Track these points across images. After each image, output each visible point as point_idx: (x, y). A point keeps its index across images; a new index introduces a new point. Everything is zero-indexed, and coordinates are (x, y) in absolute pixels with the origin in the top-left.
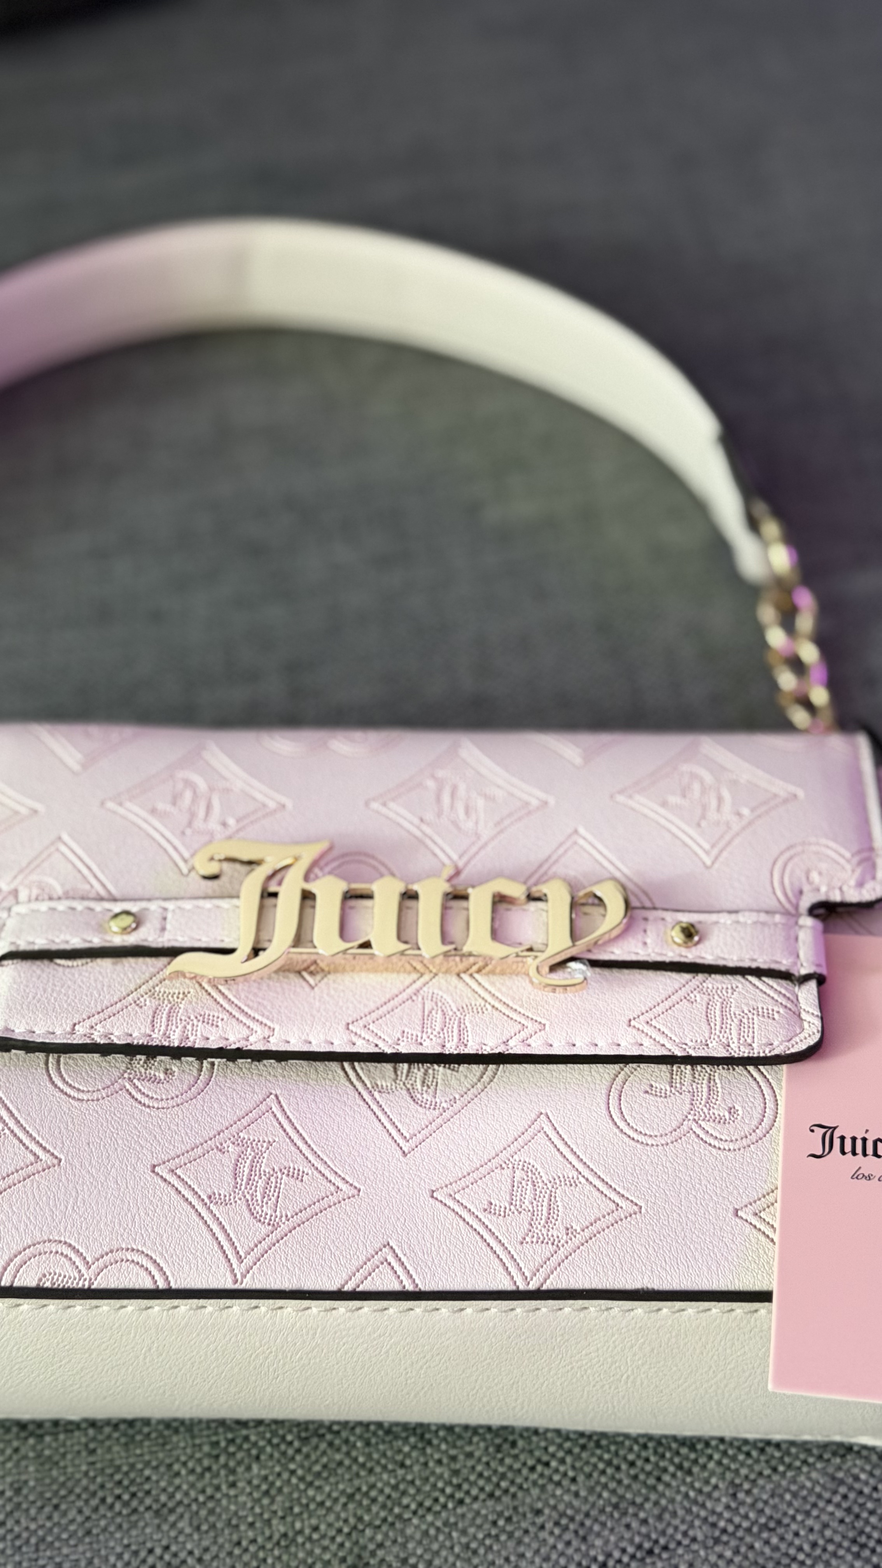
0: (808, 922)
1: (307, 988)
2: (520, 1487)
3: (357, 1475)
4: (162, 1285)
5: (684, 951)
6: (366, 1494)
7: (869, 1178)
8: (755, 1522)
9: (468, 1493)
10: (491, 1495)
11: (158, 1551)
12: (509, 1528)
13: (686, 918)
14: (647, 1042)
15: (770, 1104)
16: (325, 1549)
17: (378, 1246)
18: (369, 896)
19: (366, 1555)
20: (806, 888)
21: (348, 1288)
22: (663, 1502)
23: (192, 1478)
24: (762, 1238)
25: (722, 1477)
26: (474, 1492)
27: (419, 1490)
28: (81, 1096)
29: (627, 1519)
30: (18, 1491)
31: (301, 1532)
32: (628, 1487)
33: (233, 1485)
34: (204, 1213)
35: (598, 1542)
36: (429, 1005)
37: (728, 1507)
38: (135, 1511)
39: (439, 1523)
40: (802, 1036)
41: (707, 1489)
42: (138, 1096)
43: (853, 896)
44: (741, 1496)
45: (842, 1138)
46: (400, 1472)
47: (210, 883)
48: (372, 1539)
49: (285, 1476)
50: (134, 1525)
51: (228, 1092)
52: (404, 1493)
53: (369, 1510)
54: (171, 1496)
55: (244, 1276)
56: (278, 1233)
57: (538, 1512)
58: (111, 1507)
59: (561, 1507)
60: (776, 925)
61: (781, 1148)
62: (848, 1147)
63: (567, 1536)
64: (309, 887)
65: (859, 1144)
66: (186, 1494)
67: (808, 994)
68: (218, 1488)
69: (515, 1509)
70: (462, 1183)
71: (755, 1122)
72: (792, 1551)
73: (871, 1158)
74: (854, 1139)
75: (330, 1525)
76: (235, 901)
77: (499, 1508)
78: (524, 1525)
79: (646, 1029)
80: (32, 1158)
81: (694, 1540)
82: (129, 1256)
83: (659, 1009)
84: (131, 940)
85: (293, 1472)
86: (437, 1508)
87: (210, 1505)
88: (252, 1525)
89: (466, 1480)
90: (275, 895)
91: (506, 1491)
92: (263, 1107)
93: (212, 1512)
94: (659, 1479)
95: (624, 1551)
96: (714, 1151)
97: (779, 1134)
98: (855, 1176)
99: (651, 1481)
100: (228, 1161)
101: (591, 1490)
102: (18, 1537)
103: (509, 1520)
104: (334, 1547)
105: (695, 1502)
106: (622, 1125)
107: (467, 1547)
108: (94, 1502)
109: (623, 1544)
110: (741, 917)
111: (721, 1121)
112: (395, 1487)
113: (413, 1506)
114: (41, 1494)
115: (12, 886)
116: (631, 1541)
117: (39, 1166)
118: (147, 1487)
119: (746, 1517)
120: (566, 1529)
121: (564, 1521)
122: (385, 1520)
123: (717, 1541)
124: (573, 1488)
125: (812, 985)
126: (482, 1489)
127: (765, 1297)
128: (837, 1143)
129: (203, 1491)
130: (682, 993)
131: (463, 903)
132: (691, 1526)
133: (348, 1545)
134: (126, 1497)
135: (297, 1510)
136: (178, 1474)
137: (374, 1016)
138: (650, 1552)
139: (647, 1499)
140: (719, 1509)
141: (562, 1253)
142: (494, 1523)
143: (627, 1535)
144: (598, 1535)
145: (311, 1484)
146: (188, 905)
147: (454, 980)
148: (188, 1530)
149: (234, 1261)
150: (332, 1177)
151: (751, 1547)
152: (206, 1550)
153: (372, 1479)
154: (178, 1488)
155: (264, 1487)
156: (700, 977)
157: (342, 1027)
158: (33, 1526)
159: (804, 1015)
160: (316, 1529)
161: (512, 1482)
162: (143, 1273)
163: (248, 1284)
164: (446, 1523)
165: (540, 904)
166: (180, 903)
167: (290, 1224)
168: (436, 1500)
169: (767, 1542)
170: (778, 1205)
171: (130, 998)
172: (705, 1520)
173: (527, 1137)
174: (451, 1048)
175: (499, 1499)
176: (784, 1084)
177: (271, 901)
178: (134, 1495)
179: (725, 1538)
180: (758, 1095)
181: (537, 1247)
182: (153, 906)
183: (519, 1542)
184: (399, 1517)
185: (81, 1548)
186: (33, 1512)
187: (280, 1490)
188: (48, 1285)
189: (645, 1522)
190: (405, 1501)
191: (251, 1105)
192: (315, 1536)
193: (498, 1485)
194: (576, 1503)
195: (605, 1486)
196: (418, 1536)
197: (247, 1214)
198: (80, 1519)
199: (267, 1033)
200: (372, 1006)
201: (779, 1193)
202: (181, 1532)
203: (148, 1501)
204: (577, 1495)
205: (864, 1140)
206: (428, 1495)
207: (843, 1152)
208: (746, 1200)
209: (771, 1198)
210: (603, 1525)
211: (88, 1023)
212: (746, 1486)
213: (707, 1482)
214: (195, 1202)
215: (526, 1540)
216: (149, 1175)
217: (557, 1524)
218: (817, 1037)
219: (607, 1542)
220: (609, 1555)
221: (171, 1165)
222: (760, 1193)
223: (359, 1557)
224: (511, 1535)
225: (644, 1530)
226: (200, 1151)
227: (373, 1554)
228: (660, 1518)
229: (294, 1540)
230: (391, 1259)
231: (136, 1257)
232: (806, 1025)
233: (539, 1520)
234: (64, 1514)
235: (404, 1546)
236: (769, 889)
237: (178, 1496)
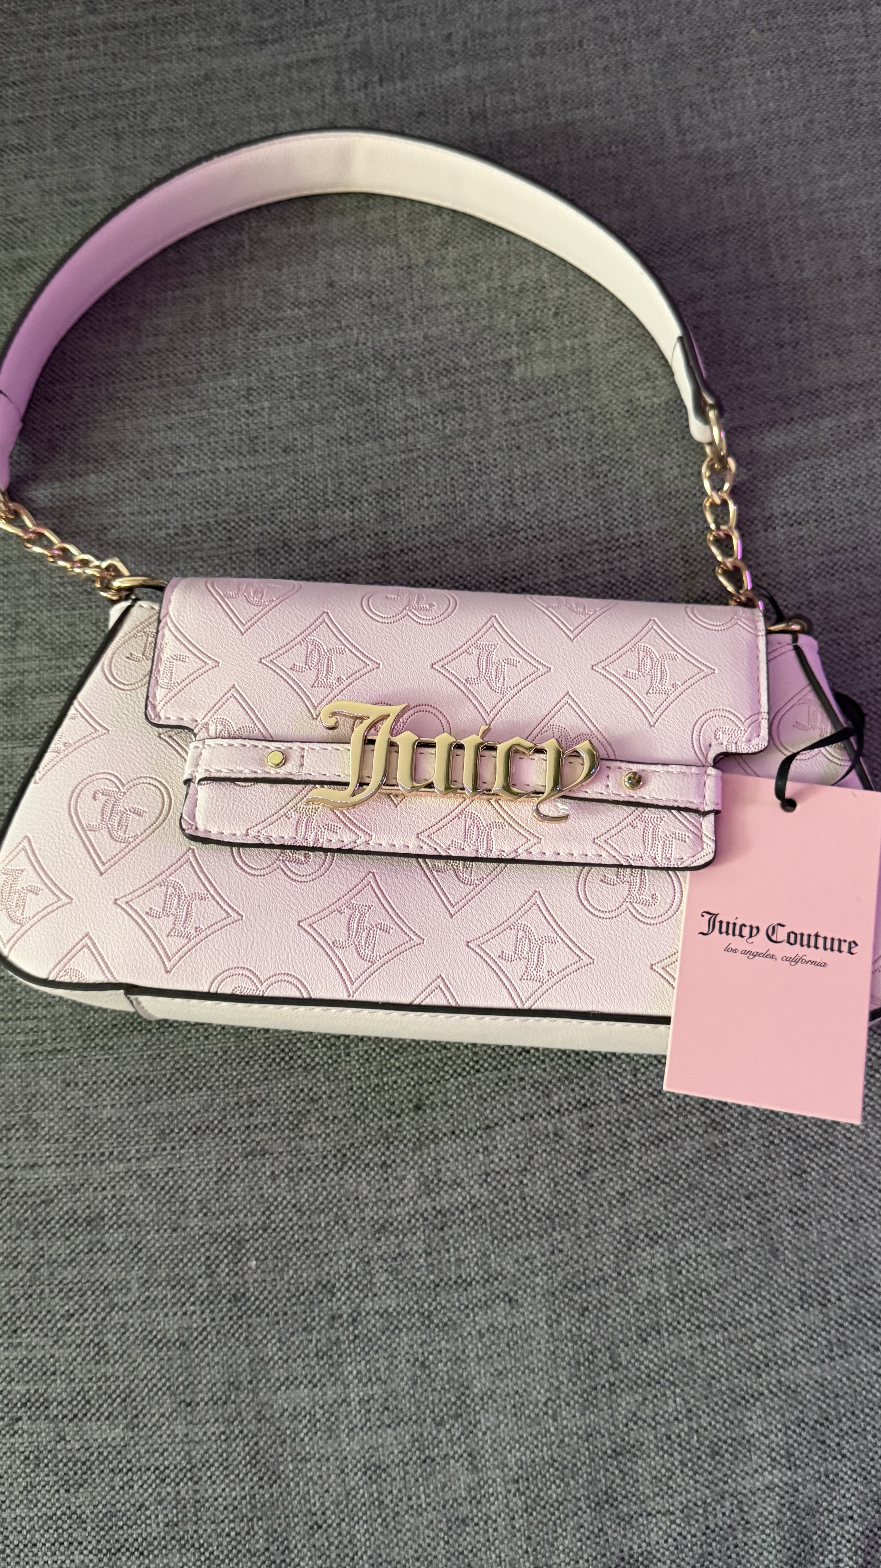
0: (712, 771)
1: (393, 807)
2: (512, 1064)
3: (419, 1052)
4: (306, 996)
5: (632, 793)
6: (424, 1064)
7: (735, 951)
8: (646, 1091)
9: (482, 1066)
10: (495, 1068)
11: (306, 1090)
12: (505, 1087)
13: (635, 768)
14: (604, 854)
15: (678, 894)
16: (400, 1094)
17: (434, 977)
18: (432, 745)
19: (424, 1098)
20: (714, 742)
21: (416, 1002)
22: (594, 1077)
23: (324, 1049)
24: (666, 984)
25: (629, 1063)
26: (486, 1065)
27: (454, 1063)
28: (253, 872)
29: (572, 1086)
30: (225, 1053)
31: (387, 1083)
32: (574, 1067)
33: (348, 1055)
34: (330, 953)
35: (556, 1098)
36: (469, 822)
37: (631, 1082)
38: (292, 1067)
39: (465, 1082)
40: (702, 854)
41: (620, 1071)
42: (288, 873)
43: (744, 749)
44: (639, 1075)
45: (721, 922)
46: (444, 1051)
47: (330, 732)
48: (427, 1090)
49: (378, 1050)
50: (292, 1075)
51: (343, 871)
52: (446, 1064)
53: (425, 1073)
54: (313, 1060)
55: (354, 993)
56: (375, 967)
57: (522, 1079)
58: (279, 1064)
59: (536, 1077)
60: (692, 774)
61: (682, 925)
62: (724, 929)
63: (538, 1093)
64: (394, 739)
65: (731, 926)
66: (321, 1059)
67: (708, 824)
68: (339, 1056)
69: (509, 1076)
70: (486, 938)
71: (668, 906)
72: (666, 1109)
73: (737, 937)
74: (728, 923)
75: (403, 1081)
76: (347, 746)
77: (500, 1075)
78: (514, 1086)
79: (604, 846)
80: (225, 915)
81: (610, 1099)
82: (286, 978)
83: (613, 832)
84: (282, 773)
85: (382, 1049)
86: (465, 1073)
87: (335, 1065)
88: (359, 1078)
89: (482, 1058)
90: (373, 742)
91: (504, 1066)
92: (365, 882)
93: (336, 1069)
94: (592, 1064)
95: (570, 1104)
96: (641, 925)
97: (682, 916)
98: (727, 949)
99: (588, 1065)
100: (344, 919)
101: (553, 1068)
102: (226, 1079)
103: (505, 1083)
104: (405, 1093)
105: (612, 1078)
106: (585, 903)
107: (480, 1097)
108: (269, 1061)
109: (570, 1100)
110: (670, 768)
111: (646, 904)
112: (441, 1060)
113: (451, 1072)
114: (238, 1055)
115: (205, 721)
116: (574, 1098)
117: (229, 920)
118: (299, 1053)
119: (641, 1088)
120: (537, 1089)
121: (537, 1085)
122: (434, 1079)
123: (623, 1101)
124: (543, 1066)
125: (711, 817)
126: (490, 1064)
127: (665, 1020)
128: (717, 925)
129: (331, 1058)
130: (628, 820)
131: (493, 753)
132: (609, 1090)
133: (413, 1092)
134: (287, 1059)
135: (384, 1071)
136: (316, 1047)
137: (435, 828)
138: (585, 1105)
139: (585, 1075)
140: (626, 1082)
141: (545, 987)
142: (497, 1084)
143: (572, 1095)
144: (556, 1094)
145: (392, 1056)
146: (316, 746)
147: (485, 803)
148: (322, 1079)
149: (348, 983)
150: (407, 931)
151: (643, 1105)
152: (333, 1091)
153: (427, 1055)
154: (317, 1055)
155: (366, 1056)
156: (641, 809)
157: (414, 837)
158: (235, 1073)
159: (704, 838)
160: (395, 1082)
161: (508, 1061)
162: (294, 989)
163: (357, 997)
164: (469, 1083)
165: (542, 756)
166: (311, 745)
167: (382, 961)
168: (464, 1069)
169: (652, 1103)
170: (678, 964)
171: (281, 812)
172: (617, 1088)
173: (526, 908)
174: (482, 853)
175: (500, 1070)
176: (688, 880)
177: (371, 747)
178: (291, 1058)
179: (628, 1099)
180: (671, 888)
181: (530, 983)
182: (295, 746)
183: (511, 1096)
184: (443, 1077)
185: (262, 1087)
186: (234, 1065)
187: (375, 1059)
188: (238, 993)
189: (583, 1088)
190: (446, 1068)
191: (358, 880)
192: (395, 1086)
193: (500, 1063)
194: (544, 1075)
195: (561, 1066)
196: (453, 1089)
197: (355, 954)
198: (261, 1070)
199: (367, 838)
200: (433, 821)
201: (679, 954)
202: (319, 1080)
203: (300, 1061)
204: (544, 1070)
205: (735, 924)
206: (459, 1065)
207: (721, 933)
208: (658, 959)
209: (673, 959)
210: (559, 1088)
211: (256, 829)
212: (642, 1070)
213: (620, 1066)
214: (324, 946)
215: (515, 1094)
216: (296, 928)
217: (532, 1086)
218: (712, 855)
219: (560, 1098)
220: (561, 1106)
221: (309, 921)
222: (668, 954)
223: (420, 1100)
224: (506, 1091)
225: (582, 1092)
226: (327, 912)
227: (427, 1098)
228: (591, 1085)
229: (383, 1088)
230: (442, 986)
231: (290, 979)
232: (705, 846)
233: (523, 1083)
234: (252, 1067)
235: (445, 1094)
236: (690, 743)
237: (317, 1059)
